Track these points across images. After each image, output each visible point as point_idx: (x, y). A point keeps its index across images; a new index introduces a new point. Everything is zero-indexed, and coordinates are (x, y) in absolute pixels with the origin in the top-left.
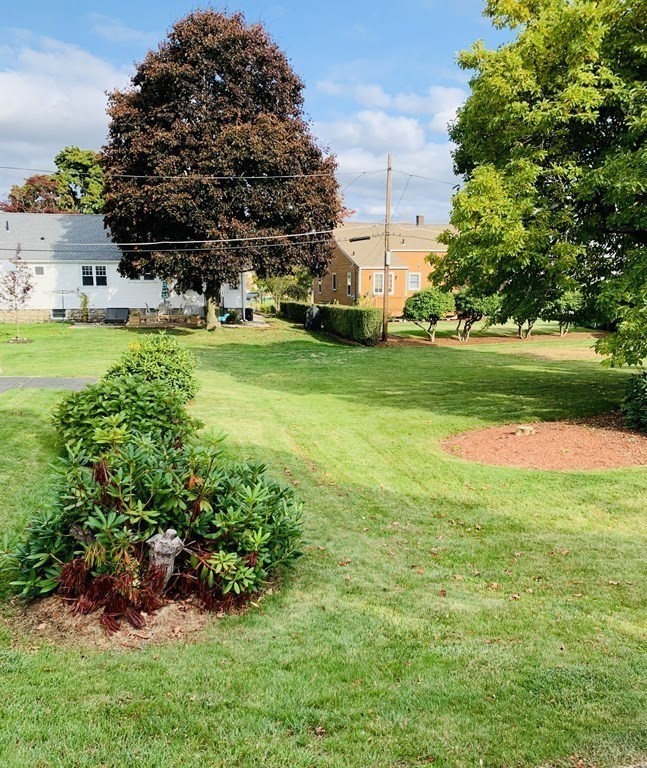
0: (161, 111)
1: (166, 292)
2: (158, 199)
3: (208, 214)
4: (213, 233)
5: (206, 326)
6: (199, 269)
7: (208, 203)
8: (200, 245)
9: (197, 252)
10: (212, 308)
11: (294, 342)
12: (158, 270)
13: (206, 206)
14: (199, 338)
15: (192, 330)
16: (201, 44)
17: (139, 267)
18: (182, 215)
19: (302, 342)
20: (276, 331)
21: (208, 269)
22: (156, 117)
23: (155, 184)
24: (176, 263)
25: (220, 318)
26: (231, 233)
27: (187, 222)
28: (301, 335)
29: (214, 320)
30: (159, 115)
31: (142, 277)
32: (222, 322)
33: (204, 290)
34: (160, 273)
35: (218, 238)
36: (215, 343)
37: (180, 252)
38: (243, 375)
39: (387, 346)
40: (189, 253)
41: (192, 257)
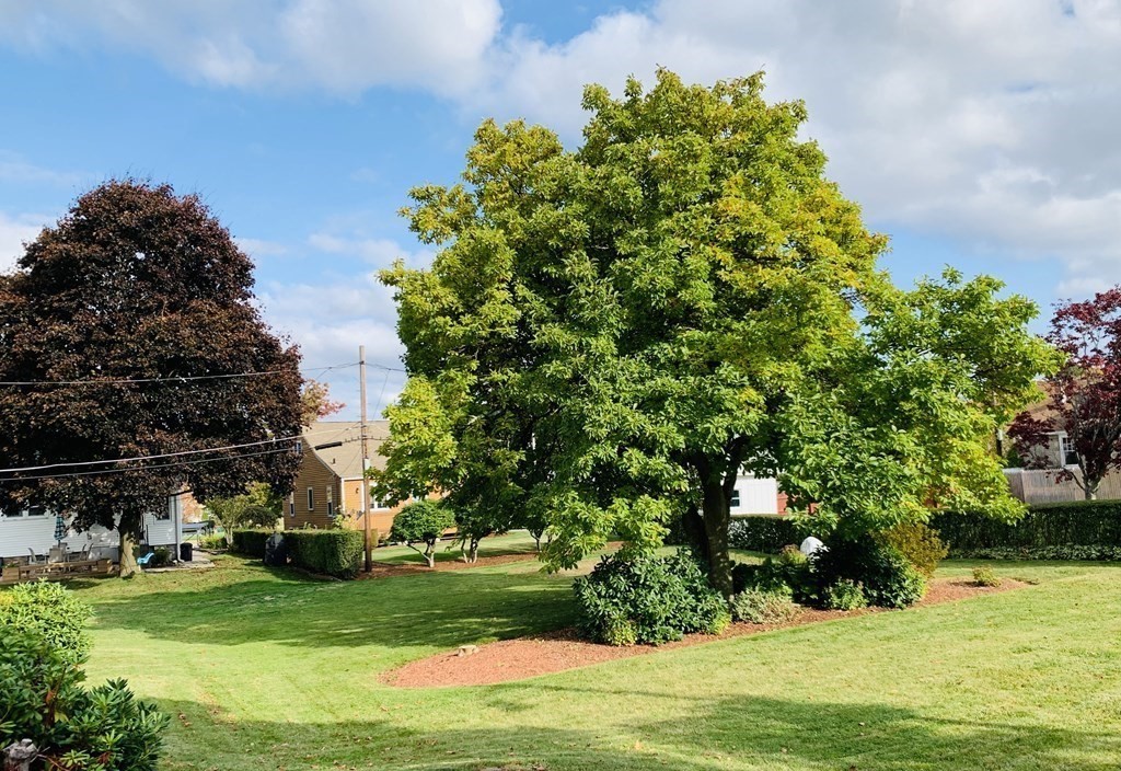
0: (58, 300)
1: (61, 531)
2: (51, 410)
3: (122, 425)
4: (129, 449)
5: (119, 572)
6: (108, 496)
7: (123, 411)
8: (111, 465)
9: (108, 475)
10: (129, 547)
11: (245, 584)
12: (49, 501)
13: (120, 416)
14: (109, 591)
15: (97, 581)
16: (116, 222)
17: (20, 500)
18: (85, 428)
19: (256, 582)
20: (223, 572)
21: (121, 496)
22: (50, 306)
23: (47, 390)
24: (76, 491)
25: (139, 560)
26: (154, 448)
27: (91, 437)
28: (257, 573)
29: (131, 563)
30: (56, 304)
31: (25, 513)
32: (144, 566)
33: (117, 523)
34: (52, 506)
35: (136, 454)
36: (132, 595)
37: (80, 477)
38: (162, 630)
39: (371, 578)
40: (95, 477)
41: (98, 482)
